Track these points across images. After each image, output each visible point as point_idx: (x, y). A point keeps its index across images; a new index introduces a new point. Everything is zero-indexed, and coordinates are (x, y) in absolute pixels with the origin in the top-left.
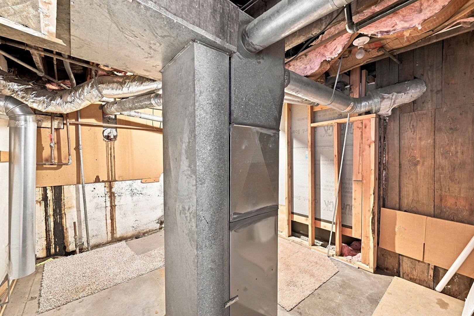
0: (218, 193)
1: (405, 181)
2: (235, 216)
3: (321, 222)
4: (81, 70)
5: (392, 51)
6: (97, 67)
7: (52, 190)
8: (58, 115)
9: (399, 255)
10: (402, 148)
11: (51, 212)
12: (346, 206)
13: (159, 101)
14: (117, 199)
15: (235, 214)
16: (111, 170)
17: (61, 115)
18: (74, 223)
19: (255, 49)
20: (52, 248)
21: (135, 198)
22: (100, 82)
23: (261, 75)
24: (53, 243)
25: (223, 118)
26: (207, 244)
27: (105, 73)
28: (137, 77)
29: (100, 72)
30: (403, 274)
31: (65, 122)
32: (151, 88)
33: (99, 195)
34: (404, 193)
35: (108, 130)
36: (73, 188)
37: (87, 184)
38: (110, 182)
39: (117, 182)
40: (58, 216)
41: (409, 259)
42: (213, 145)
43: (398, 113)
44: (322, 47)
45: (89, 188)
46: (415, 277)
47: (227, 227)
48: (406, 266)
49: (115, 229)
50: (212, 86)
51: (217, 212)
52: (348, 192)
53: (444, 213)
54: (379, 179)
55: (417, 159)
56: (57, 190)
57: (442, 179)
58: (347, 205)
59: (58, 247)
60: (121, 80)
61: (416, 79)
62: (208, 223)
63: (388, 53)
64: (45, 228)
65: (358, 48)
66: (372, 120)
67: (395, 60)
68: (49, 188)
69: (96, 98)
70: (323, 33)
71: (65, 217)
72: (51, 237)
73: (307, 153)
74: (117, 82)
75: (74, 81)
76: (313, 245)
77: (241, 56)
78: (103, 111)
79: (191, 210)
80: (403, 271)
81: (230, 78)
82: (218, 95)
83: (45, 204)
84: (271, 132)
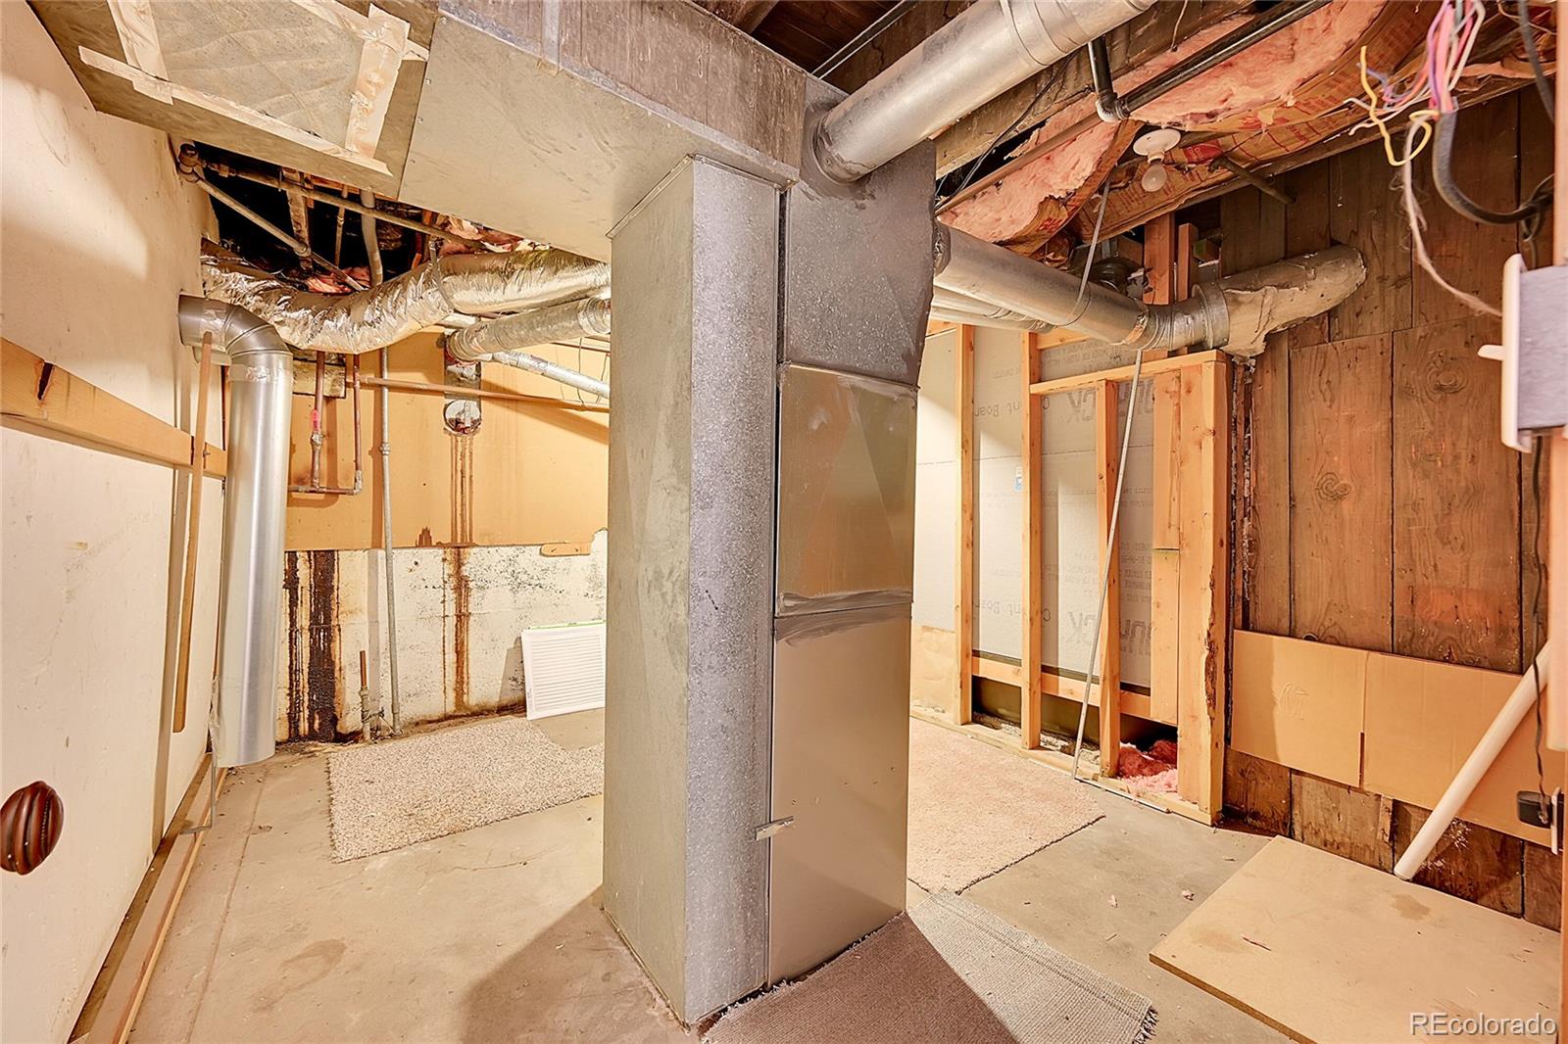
0: (744, 536)
1: (1306, 545)
2: (790, 603)
3: (1060, 677)
4: (396, 240)
5: (1257, 168)
6: (443, 230)
7: (310, 560)
8: (333, 362)
9: (1291, 770)
10: (1296, 451)
11: (304, 620)
12: (1135, 626)
13: (599, 318)
14: (475, 596)
15: (788, 596)
16: (462, 515)
17: (341, 360)
18: (362, 654)
19: (849, 172)
20: (302, 719)
21: (523, 595)
22: (448, 271)
23: (865, 239)
24: (306, 704)
25: (762, 348)
26: (714, 663)
27: (461, 246)
28: (544, 255)
29: (449, 244)
30: (1304, 828)
31: (350, 380)
32: (580, 285)
33: (427, 584)
34: (1303, 584)
35: (459, 404)
36: (361, 558)
37: (399, 551)
38: (459, 548)
39: (475, 550)
40: (322, 634)
41: (1320, 783)
42: (734, 414)
43: (1285, 346)
44: (1039, 162)
45: (403, 559)
46: (1338, 839)
47: (766, 627)
48: (1310, 805)
49: (465, 679)
50: (735, 265)
51: (742, 585)
52: (1141, 586)
53: (1421, 640)
54: (1231, 545)
55: (1342, 482)
56: (323, 561)
57: (1414, 541)
58: (1138, 624)
59: (317, 716)
60: (501, 265)
61: (1339, 246)
62: (717, 609)
63: (1244, 174)
64: (288, 663)
65: (1149, 161)
66: (1205, 368)
67: (1271, 193)
68: (302, 554)
69: (435, 312)
70: (1042, 124)
71: (338, 637)
72: (301, 688)
73: (1019, 473)
74: (492, 271)
75: (380, 271)
76: (1035, 746)
77: (811, 192)
78: (446, 351)
79: (675, 575)
80: (1302, 819)
81: (782, 249)
82: (751, 287)
83: (291, 597)
84: (894, 391)
